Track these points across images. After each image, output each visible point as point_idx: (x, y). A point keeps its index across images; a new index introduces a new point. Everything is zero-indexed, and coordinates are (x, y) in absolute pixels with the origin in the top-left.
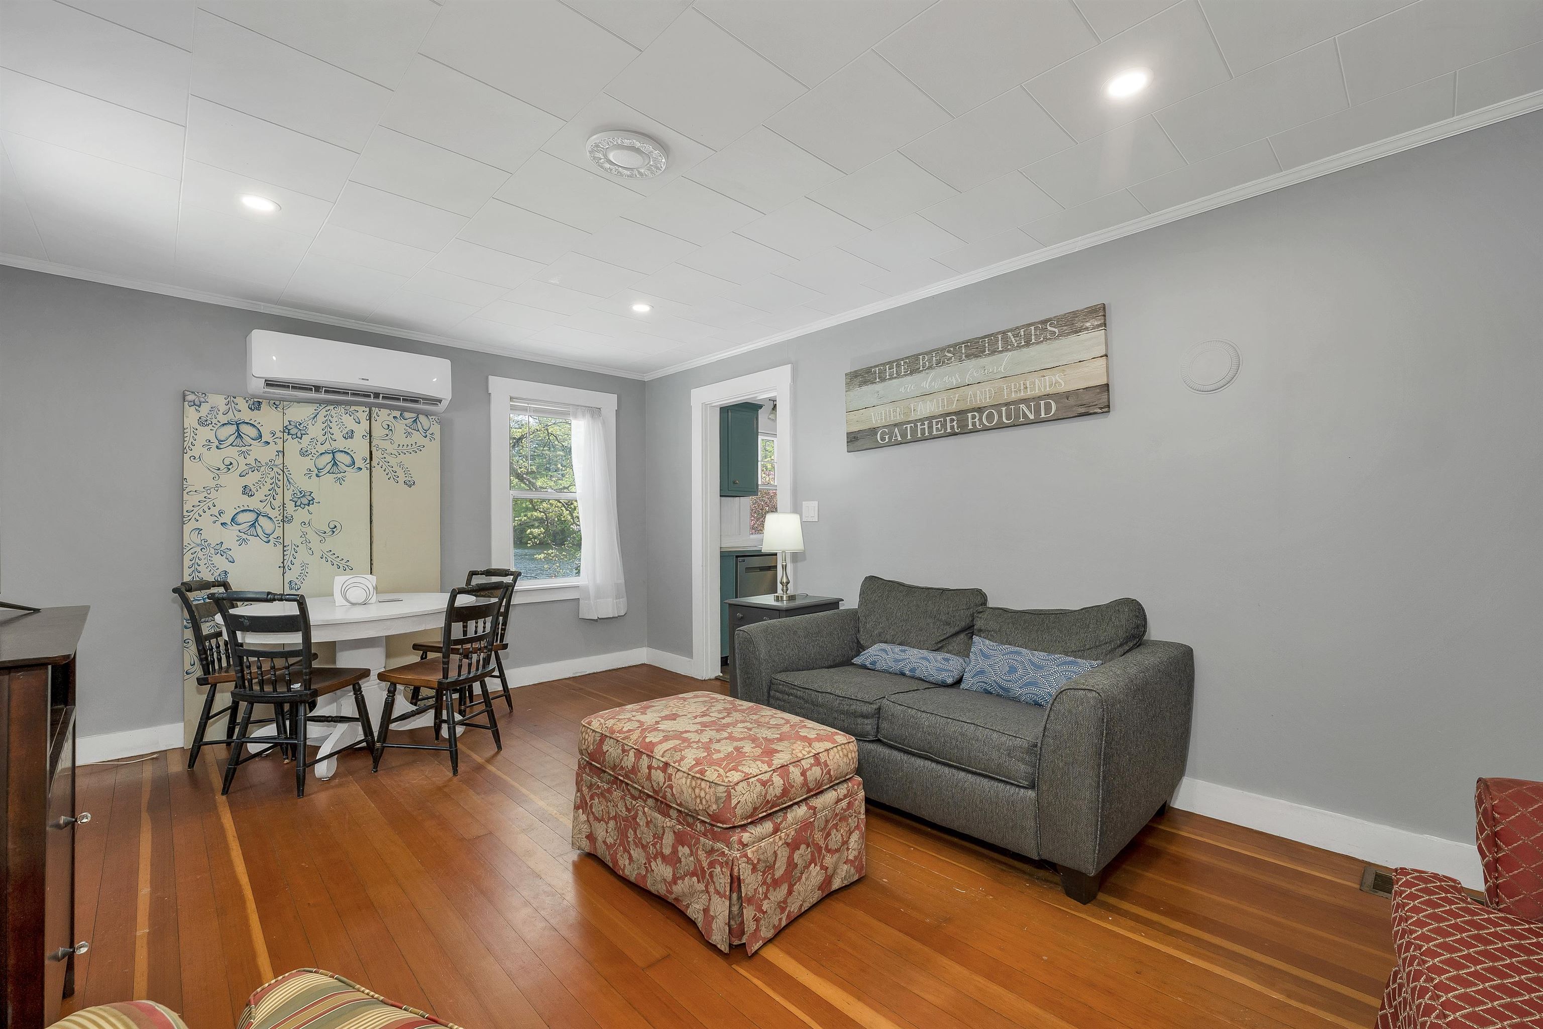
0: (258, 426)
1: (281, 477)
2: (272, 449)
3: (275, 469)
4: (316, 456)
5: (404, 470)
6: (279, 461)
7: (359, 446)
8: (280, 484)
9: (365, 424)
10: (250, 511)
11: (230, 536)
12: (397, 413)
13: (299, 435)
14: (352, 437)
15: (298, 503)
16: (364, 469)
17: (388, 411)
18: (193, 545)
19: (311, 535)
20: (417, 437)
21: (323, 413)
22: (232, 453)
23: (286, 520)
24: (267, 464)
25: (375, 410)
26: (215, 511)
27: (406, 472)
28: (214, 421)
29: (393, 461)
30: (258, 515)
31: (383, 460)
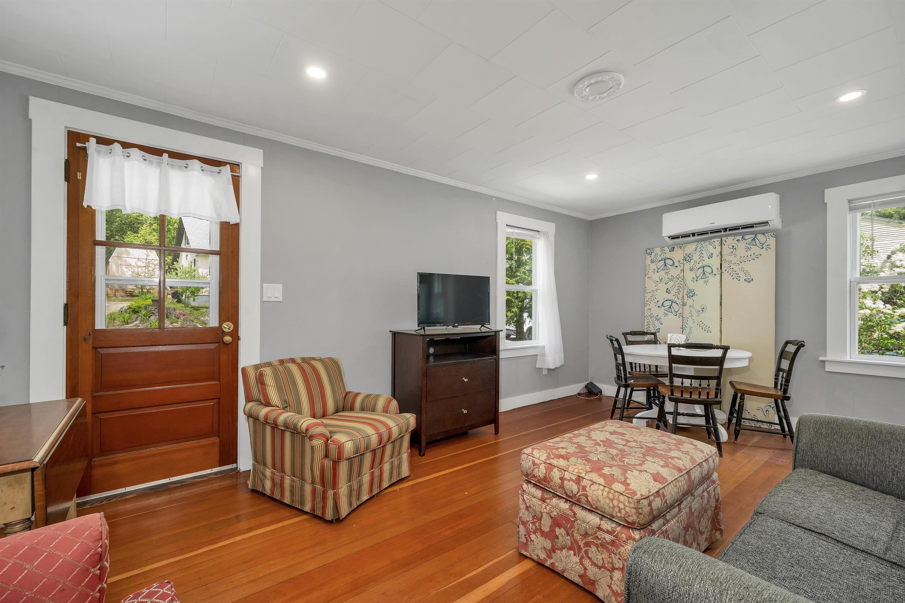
0: (673, 259)
1: (682, 283)
2: (679, 269)
3: (680, 279)
4: (696, 270)
5: (745, 272)
6: (681, 275)
7: (715, 262)
8: (682, 286)
9: (718, 248)
10: (669, 300)
11: (661, 312)
12: (740, 238)
13: (690, 261)
14: (712, 257)
15: (689, 296)
16: (717, 274)
17: (733, 238)
18: (648, 316)
19: (694, 313)
20: (755, 250)
21: (700, 246)
22: (662, 273)
23: (684, 305)
24: (676, 277)
25: (724, 239)
26: (656, 301)
27: (746, 273)
28: (656, 260)
29: (736, 268)
30: (672, 302)
31: (729, 268)
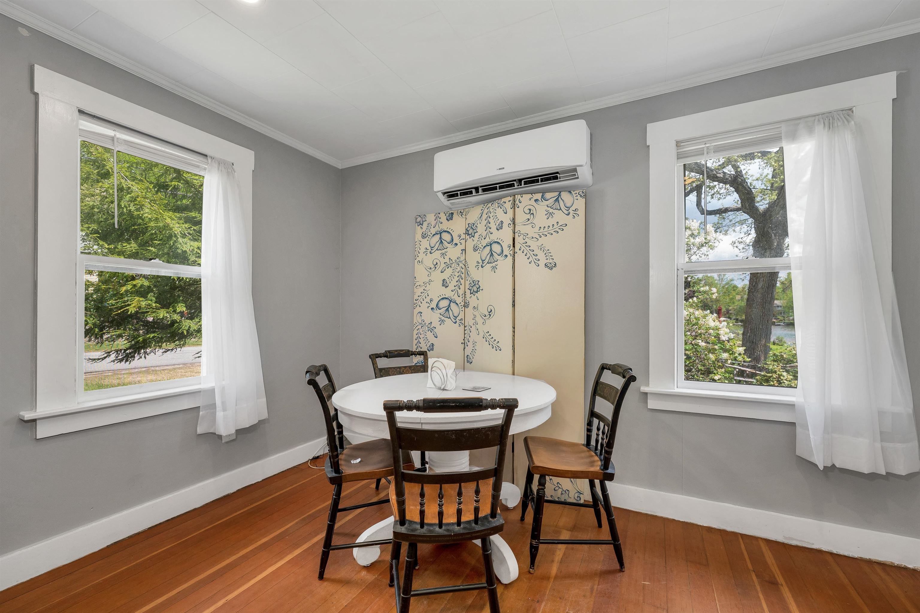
0: (451, 232)
1: (463, 271)
2: (460, 247)
3: (461, 265)
4: (481, 250)
5: (545, 252)
6: (462, 258)
7: (505, 236)
8: (463, 276)
9: (510, 212)
10: (446, 298)
11: (433, 317)
12: (538, 196)
13: (473, 235)
14: (501, 228)
15: (472, 292)
16: (509, 255)
17: (530, 196)
18: (418, 324)
19: (479, 320)
20: (559, 217)
21: (486, 211)
22: (437, 254)
23: (466, 305)
24: (456, 261)
25: (518, 197)
26: (428, 300)
27: (547, 253)
28: (429, 234)
29: (534, 245)
30: (451, 301)
31: (524, 245)
